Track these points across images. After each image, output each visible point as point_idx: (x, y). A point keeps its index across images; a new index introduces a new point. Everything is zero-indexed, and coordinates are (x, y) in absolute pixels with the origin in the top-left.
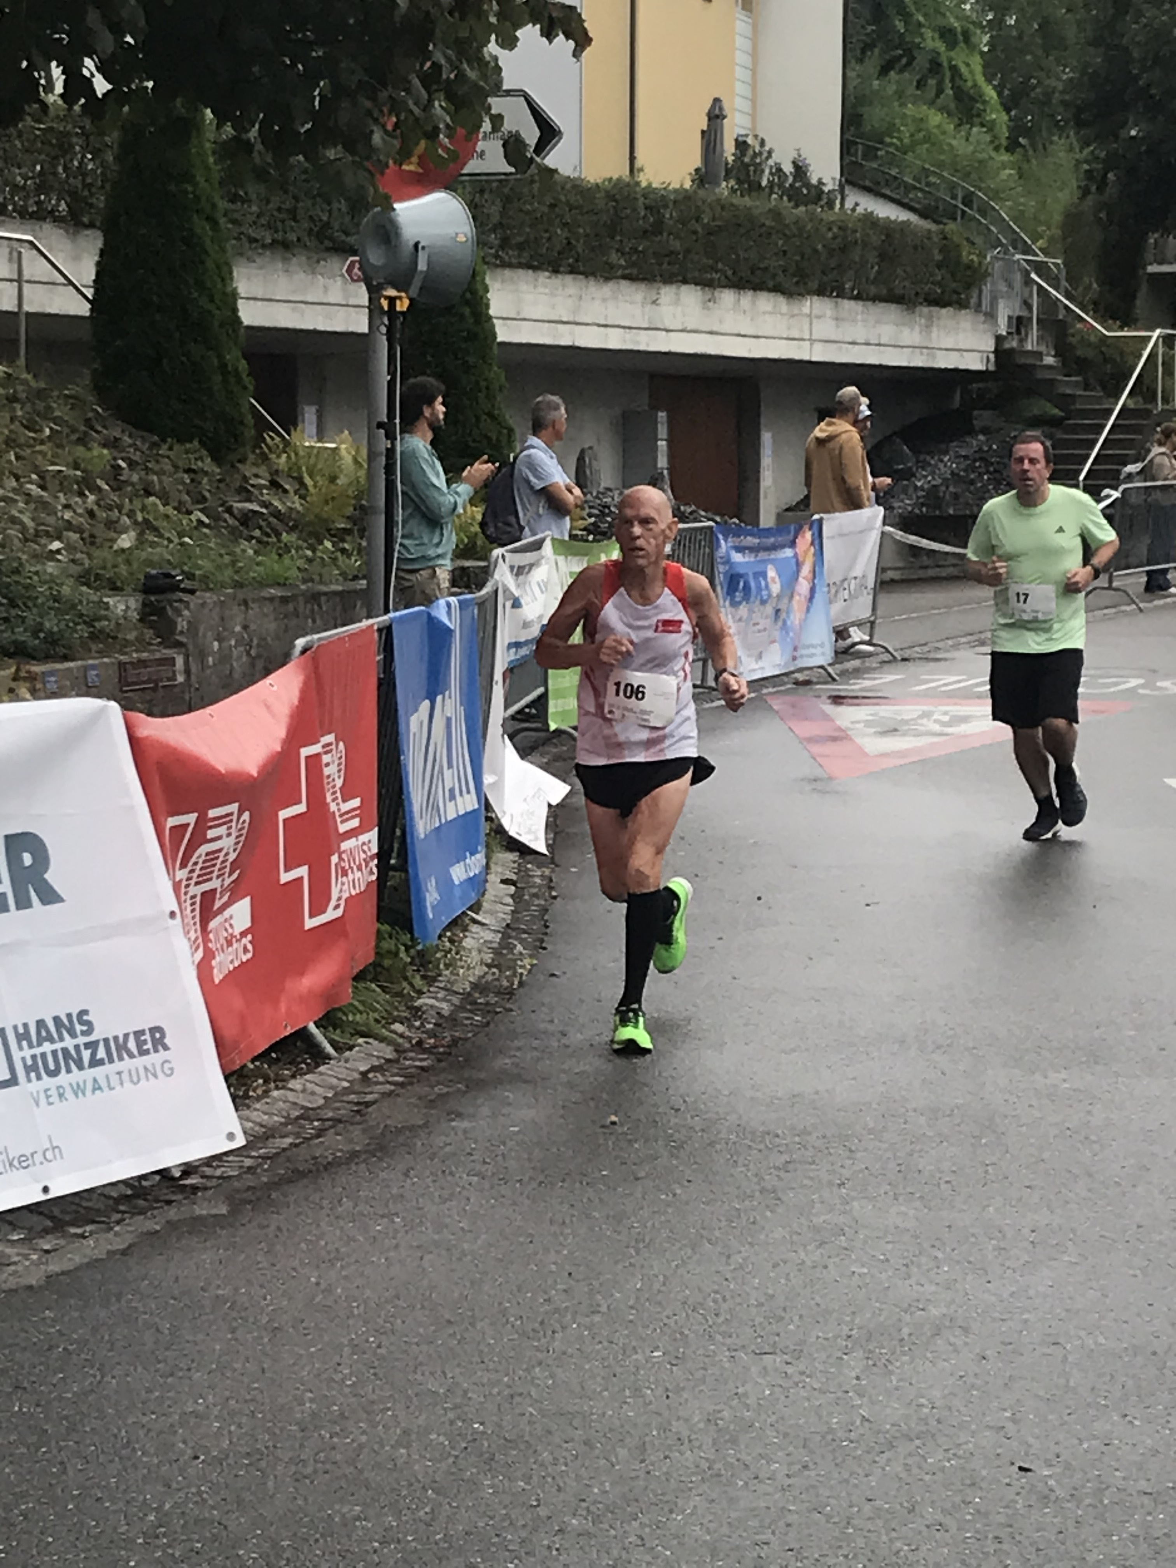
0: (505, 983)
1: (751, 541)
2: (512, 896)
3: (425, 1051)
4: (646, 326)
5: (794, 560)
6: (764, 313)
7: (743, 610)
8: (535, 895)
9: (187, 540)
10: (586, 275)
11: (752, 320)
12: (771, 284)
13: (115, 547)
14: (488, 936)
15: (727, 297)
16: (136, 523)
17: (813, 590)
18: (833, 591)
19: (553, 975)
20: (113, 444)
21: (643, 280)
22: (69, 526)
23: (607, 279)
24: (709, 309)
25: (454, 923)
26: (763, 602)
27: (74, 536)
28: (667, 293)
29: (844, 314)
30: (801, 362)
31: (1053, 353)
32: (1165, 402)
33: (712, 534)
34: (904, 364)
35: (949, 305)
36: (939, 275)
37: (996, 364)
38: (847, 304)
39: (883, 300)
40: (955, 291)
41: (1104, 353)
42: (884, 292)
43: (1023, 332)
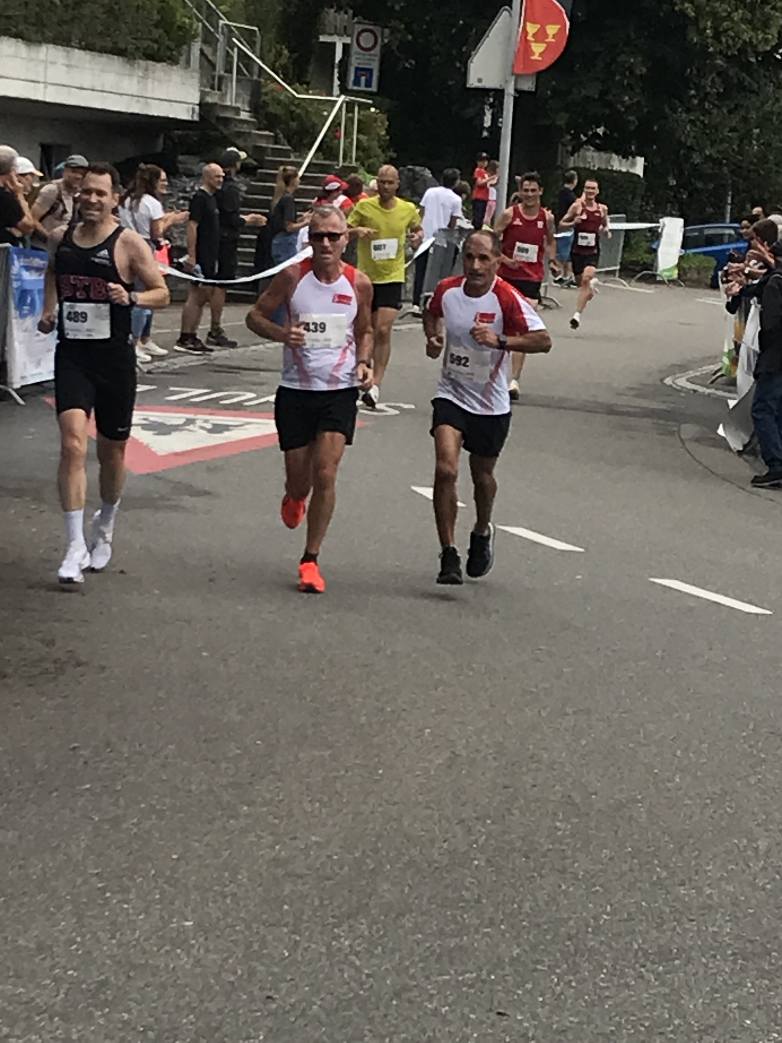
6: (7, 56)
7: (29, 322)
12: (13, 31)
29: (73, 63)
30: (37, 102)
31: (247, 109)
32: (345, 159)
33: (9, 253)
34: (123, 109)
35: (163, 61)
36: (157, 33)
37: (200, 115)
38: (78, 54)
39: (106, 52)
40: (169, 48)
41: (292, 112)
42: (110, 45)
43: (223, 88)
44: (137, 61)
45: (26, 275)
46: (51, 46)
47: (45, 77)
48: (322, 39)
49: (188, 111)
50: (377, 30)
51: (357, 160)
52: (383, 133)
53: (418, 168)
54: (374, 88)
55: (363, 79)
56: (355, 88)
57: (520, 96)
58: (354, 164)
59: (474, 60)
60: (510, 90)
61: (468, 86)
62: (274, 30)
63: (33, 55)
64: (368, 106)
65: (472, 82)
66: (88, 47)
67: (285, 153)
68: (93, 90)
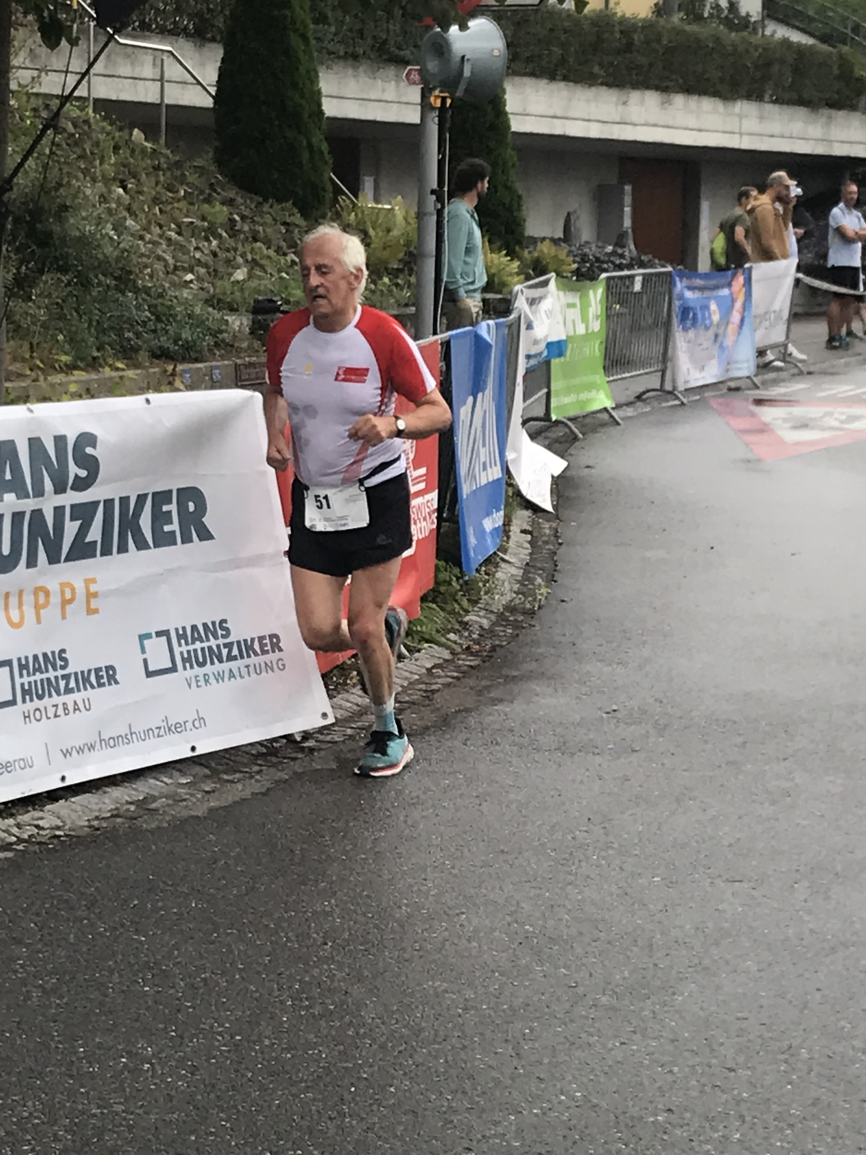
0: (528, 606)
1: (699, 282)
2: (530, 542)
3: (472, 654)
4: (618, 120)
5: (730, 299)
6: (706, 112)
7: (691, 334)
8: (546, 543)
9: (284, 275)
10: (576, 82)
11: (697, 117)
12: (712, 90)
13: (232, 279)
14: (513, 571)
15: (679, 100)
16: (247, 261)
17: (742, 321)
18: (758, 321)
19: (563, 601)
20: (230, 202)
21: (617, 86)
22: (199, 262)
23: (591, 85)
24: (665, 109)
25: (488, 561)
26: (707, 328)
27: (202, 271)
28: (635, 96)
29: (766, 114)
30: (732, 149)
33: (671, 276)
35: (844, 109)
36: (838, 85)
38: (769, 107)
39: (793, 104)
40: (848, 97)
42: (796, 98)
44: (821, 110)
45: (689, 294)
46: (745, 102)
47: (740, 128)
63: (729, 110)
66: (778, 101)
68: (782, 137)
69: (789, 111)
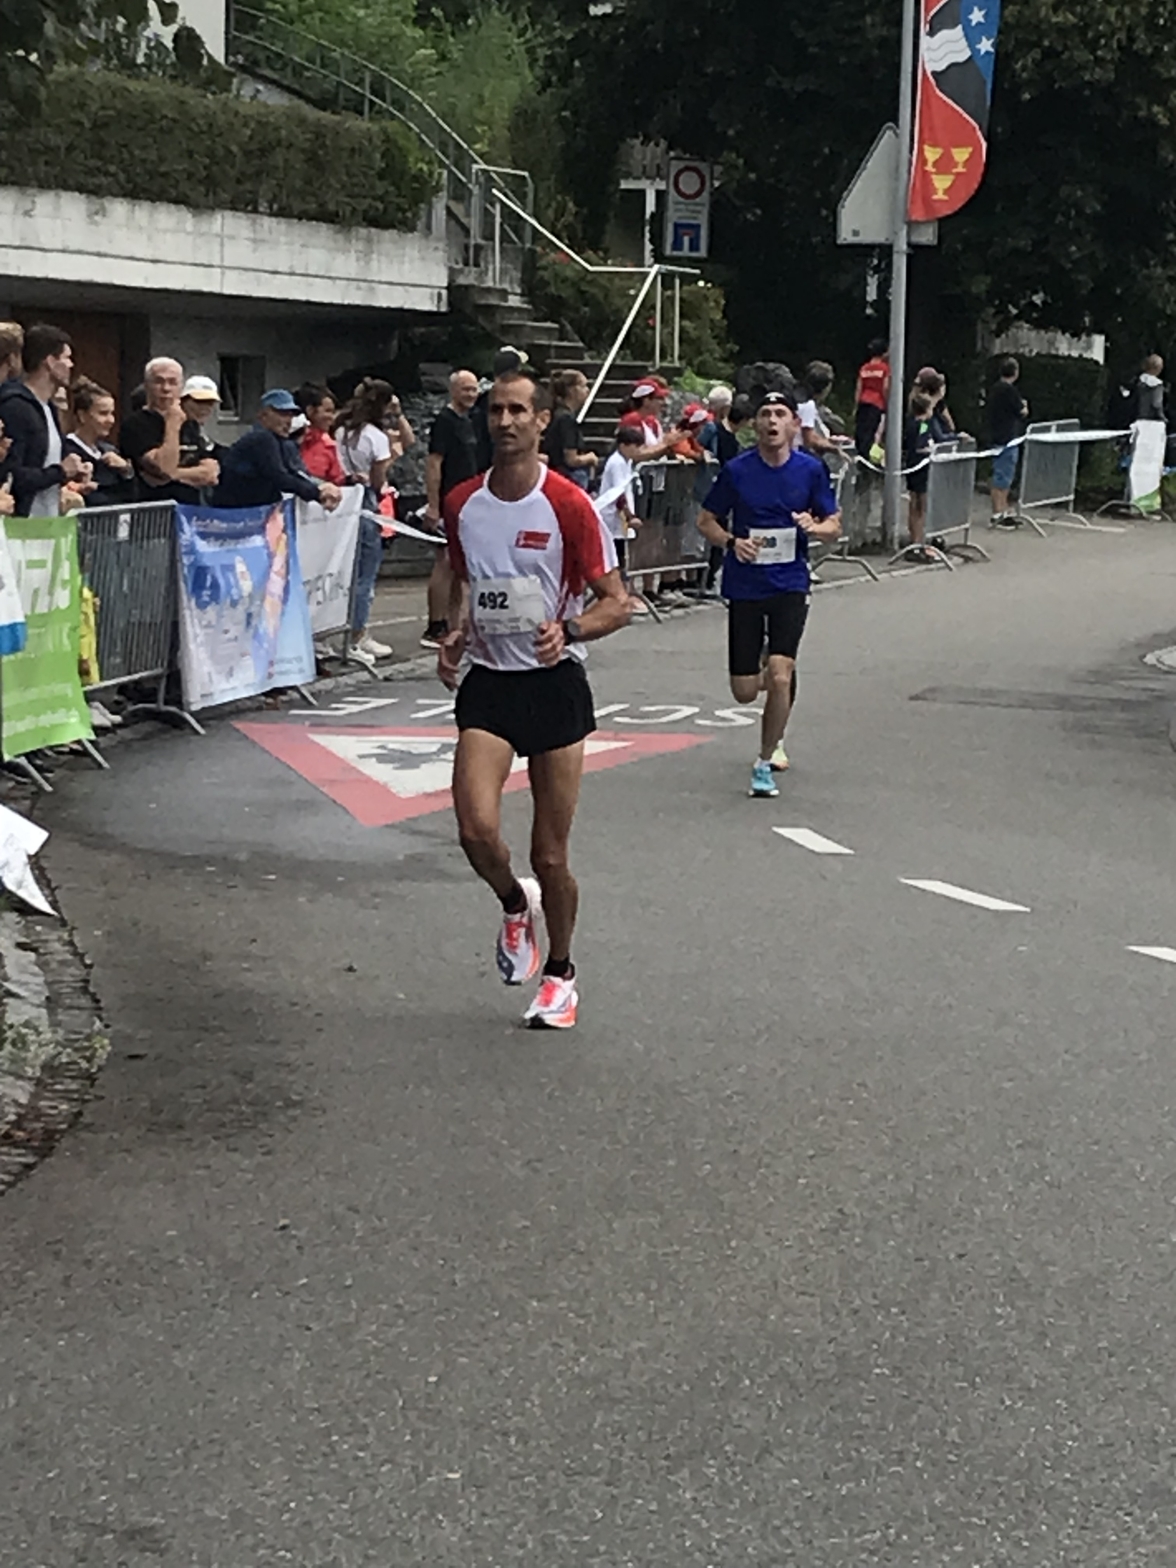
1: (218, 525)
2: (37, 964)
3: (16, 1145)
4: (17, 243)
5: (264, 553)
6: (165, 231)
7: (210, 612)
8: (65, 964)
11: (150, 238)
12: (172, 194)
14: (33, 1010)
15: (119, 208)
17: (286, 590)
19: (133, 1057)
21: (13, 183)
24: (96, 223)
26: (233, 604)
28: (44, 201)
29: (264, 234)
30: (211, 295)
31: (519, 291)
32: (663, 357)
33: (174, 515)
34: (337, 300)
35: (393, 226)
36: (381, 187)
37: (450, 303)
38: (267, 222)
39: (311, 218)
40: (399, 208)
41: (583, 293)
42: (313, 207)
43: (482, 264)
44: (354, 229)
45: (202, 546)
46: (228, 214)
47: (222, 259)
48: (624, 185)
49: (432, 298)
50: (703, 166)
51: (680, 358)
52: (718, 316)
53: (771, 366)
54: (703, 253)
55: (686, 240)
56: (675, 253)
57: (916, 252)
58: (677, 364)
59: (847, 203)
60: (902, 245)
61: (839, 241)
62: (553, 176)
63: (204, 227)
64: (695, 279)
65: (845, 236)
66: (282, 213)
67: (576, 353)
68: (292, 274)
69: (302, 230)
